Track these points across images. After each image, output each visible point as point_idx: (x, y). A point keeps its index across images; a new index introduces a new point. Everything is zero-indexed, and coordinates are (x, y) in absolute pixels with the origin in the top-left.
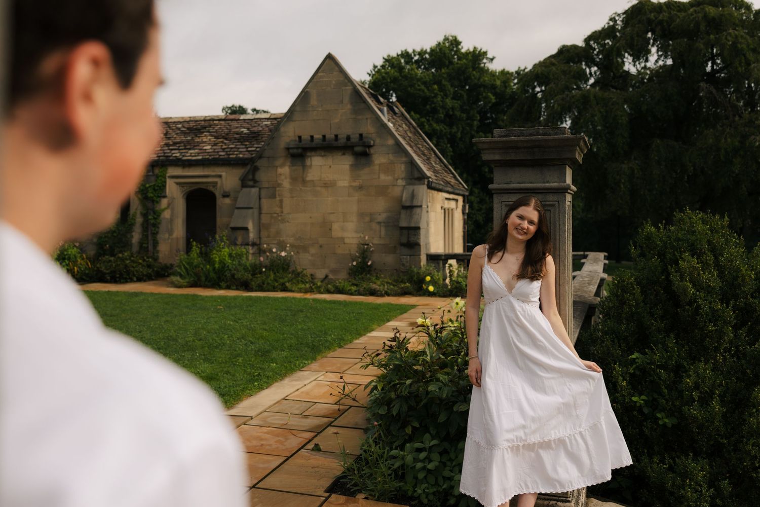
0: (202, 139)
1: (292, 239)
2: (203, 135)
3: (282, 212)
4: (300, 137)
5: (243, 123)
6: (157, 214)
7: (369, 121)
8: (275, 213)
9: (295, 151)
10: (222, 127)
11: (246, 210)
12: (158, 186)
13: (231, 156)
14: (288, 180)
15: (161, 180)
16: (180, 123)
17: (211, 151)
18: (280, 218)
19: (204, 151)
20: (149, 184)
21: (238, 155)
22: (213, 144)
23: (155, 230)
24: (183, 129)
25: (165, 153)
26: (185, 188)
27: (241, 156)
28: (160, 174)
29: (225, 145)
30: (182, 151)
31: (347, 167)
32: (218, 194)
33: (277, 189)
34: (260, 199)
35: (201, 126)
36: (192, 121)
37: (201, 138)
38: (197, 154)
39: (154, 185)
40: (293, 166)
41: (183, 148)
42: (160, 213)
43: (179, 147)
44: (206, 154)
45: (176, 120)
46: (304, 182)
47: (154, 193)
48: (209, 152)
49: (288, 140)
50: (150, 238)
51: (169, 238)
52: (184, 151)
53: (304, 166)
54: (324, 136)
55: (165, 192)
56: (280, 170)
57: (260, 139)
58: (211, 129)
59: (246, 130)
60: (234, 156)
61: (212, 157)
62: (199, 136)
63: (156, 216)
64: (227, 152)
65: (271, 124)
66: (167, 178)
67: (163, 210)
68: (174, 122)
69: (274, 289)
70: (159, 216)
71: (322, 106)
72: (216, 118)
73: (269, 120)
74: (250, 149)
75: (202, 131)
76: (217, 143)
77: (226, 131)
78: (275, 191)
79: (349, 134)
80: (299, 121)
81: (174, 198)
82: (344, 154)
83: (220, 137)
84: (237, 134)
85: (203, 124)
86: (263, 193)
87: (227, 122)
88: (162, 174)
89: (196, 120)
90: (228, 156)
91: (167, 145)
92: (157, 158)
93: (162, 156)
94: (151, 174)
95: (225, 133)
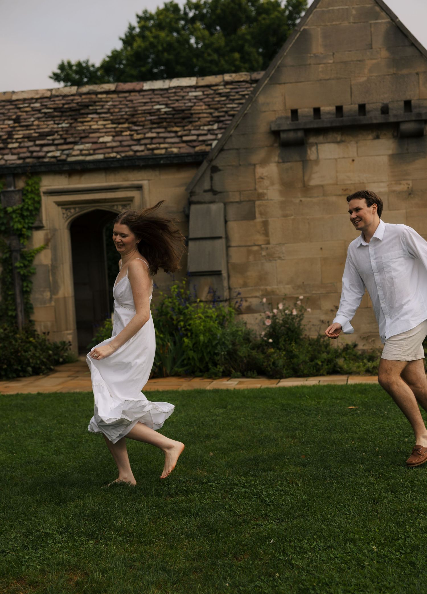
0: (90, 126)
1: (289, 286)
2: (89, 119)
3: (268, 243)
4: (294, 112)
5: (153, 96)
6: (28, 259)
7: (421, 77)
8: (255, 245)
9: (291, 135)
10: (117, 103)
11: (209, 243)
12: (27, 210)
13: (156, 152)
14: (277, 187)
15: (31, 198)
16: (37, 99)
17: (114, 144)
18: (264, 253)
19: (103, 146)
20: (12, 206)
21: (169, 150)
22: (114, 134)
23: (26, 286)
24: (47, 110)
25: (32, 152)
26: (72, 211)
27: (175, 150)
28: (29, 189)
29: (138, 134)
30: (60, 147)
31: (385, 159)
33: (257, 203)
34: (226, 222)
35: (77, 103)
36: (57, 96)
37: (86, 124)
38: (91, 152)
39: (22, 209)
40: (284, 162)
41: (62, 141)
42: (33, 257)
43: (53, 140)
44: (109, 150)
45: (25, 96)
46: (306, 189)
47: (22, 221)
48: (112, 147)
49: (272, 117)
50: (18, 301)
51: (51, 298)
52: (65, 147)
53: (305, 162)
54: (339, 109)
55: (41, 221)
56: (260, 171)
57: (195, 122)
58: (98, 107)
59: (163, 107)
60: (163, 151)
61: (123, 155)
62: (79, 120)
63: (26, 263)
64: (146, 145)
65: (204, 95)
66: (42, 194)
67: (38, 251)
68: (24, 100)
69: (317, 373)
70: (31, 262)
71: (334, 54)
73: (198, 89)
74: (185, 138)
75: (83, 111)
76: (122, 132)
77: (127, 110)
78: (254, 207)
79: (385, 102)
80: (291, 83)
81: (55, 230)
82: (378, 137)
83: (121, 121)
84: (151, 114)
85: (79, 101)
86: (232, 211)
87: (121, 95)
88: (33, 189)
89: (63, 94)
90: (150, 152)
91: (29, 138)
92: (20, 162)
93: (28, 157)
94: (12, 189)
95: (128, 113)
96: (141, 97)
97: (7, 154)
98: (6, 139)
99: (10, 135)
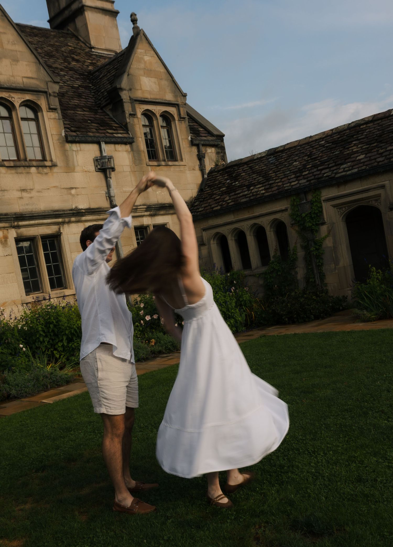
0: (352, 150)
2: (352, 145)
6: (319, 244)
10: (372, 129)
12: (314, 213)
15: (316, 205)
16: (323, 138)
17: (365, 160)
19: (359, 162)
20: (305, 213)
22: (367, 152)
23: (319, 262)
24: (328, 145)
25: (315, 175)
26: (344, 209)
28: (314, 200)
29: (382, 149)
30: (332, 169)
32: (383, 209)
35: (347, 135)
36: (336, 133)
37: (350, 149)
38: (351, 168)
39: (311, 213)
41: (334, 164)
42: (322, 242)
43: (328, 165)
44: (362, 165)
45: (317, 137)
47: (312, 221)
48: (364, 162)
50: (315, 272)
51: (335, 268)
52: (335, 168)
55: (324, 219)
58: (359, 135)
61: (370, 166)
62: (346, 147)
63: (317, 247)
64: (386, 156)
66: (322, 202)
67: (324, 239)
68: (316, 140)
70: (320, 246)
72: (363, 122)
75: (349, 140)
76: (372, 149)
77: (378, 133)
81: (333, 223)
83: (373, 142)
87: (375, 123)
88: (317, 199)
89: (339, 131)
90: (388, 160)
91: (315, 166)
92: (307, 183)
93: (313, 179)
94: (305, 201)
95: (378, 135)
96: (389, 121)
97: (301, 180)
98: (302, 170)
99: (305, 166)
